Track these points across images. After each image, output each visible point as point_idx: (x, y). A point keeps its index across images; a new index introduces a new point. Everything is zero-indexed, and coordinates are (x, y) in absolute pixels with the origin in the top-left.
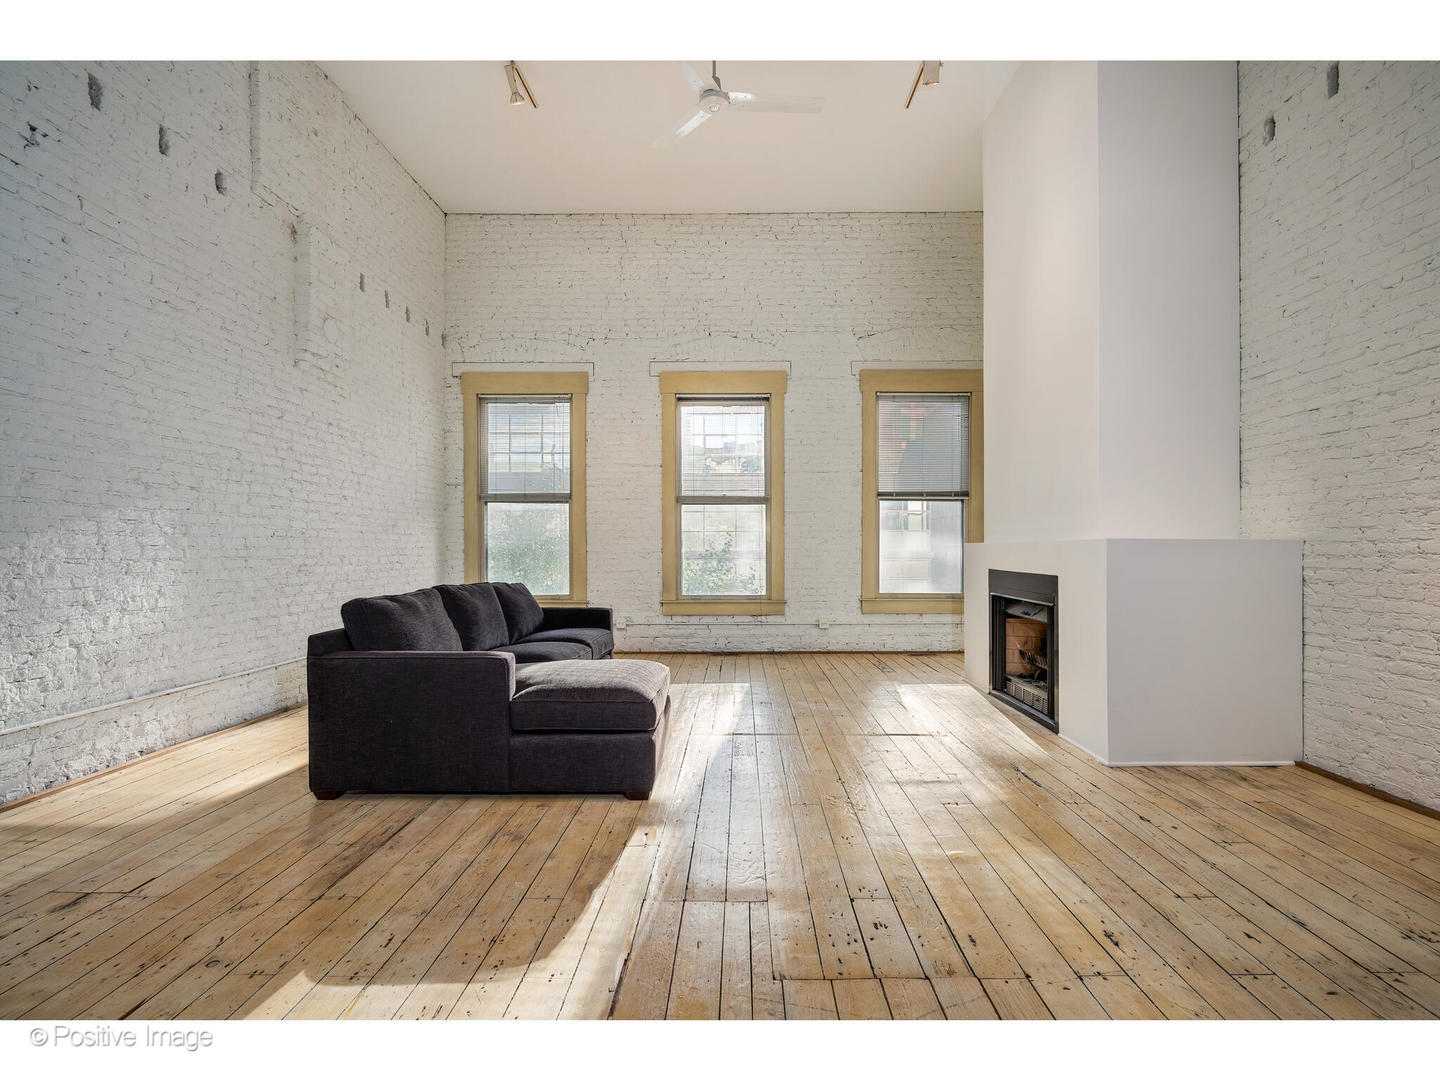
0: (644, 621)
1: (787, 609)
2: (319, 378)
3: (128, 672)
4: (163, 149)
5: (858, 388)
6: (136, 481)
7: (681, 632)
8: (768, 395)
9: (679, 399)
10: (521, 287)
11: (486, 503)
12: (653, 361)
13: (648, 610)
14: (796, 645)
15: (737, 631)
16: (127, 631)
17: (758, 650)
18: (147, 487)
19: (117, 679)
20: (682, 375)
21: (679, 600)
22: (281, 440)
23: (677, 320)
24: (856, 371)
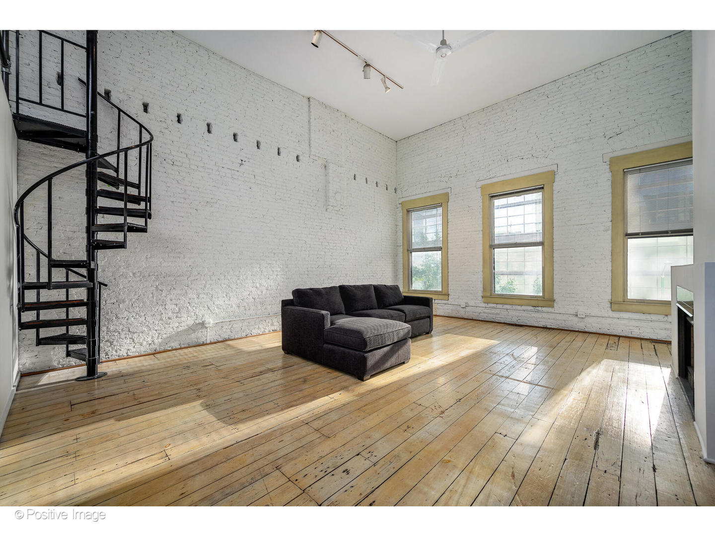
0: (474, 305)
1: (555, 305)
2: (336, 214)
3: (269, 307)
4: (279, 154)
5: (609, 170)
6: (271, 252)
7: (493, 311)
8: (542, 186)
9: (492, 197)
10: (422, 162)
11: (411, 252)
12: (478, 181)
13: (476, 300)
14: (562, 325)
15: (524, 314)
16: (268, 295)
17: (537, 325)
18: (275, 254)
19: (266, 309)
20: (493, 185)
21: (491, 296)
22: (321, 236)
23: (490, 158)
24: (607, 159)
